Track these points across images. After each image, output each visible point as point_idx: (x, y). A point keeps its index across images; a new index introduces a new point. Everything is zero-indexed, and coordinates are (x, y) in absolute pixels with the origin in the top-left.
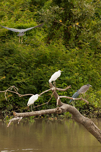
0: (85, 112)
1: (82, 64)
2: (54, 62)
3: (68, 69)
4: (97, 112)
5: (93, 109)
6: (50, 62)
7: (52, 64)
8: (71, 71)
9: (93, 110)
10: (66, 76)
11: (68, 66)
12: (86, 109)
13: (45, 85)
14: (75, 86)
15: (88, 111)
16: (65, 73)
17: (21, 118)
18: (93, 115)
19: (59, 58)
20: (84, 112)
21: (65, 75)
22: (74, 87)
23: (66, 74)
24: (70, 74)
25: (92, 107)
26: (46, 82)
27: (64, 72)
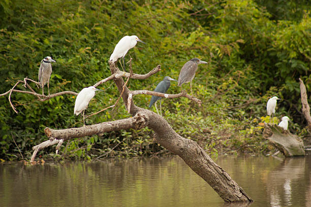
0: (111, 142)
1: (96, 26)
2: (23, 22)
3: (61, 39)
4: (141, 141)
5: (131, 136)
6: (13, 22)
7: (19, 29)
8: (67, 44)
9: (131, 138)
10: (56, 55)
11: (61, 31)
12: (114, 137)
13: (6, 79)
14: (81, 81)
15: (118, 141)
16: (54, 50)
17: (61, 141)
18: (131, 150)
19: (36, 11)
20: (109, 143)
21: (55, 53)
22: (80, 84)
23: (56, 51)
24: (66, 52)
25: (127, 131)
26: (10, 73)
27: (51, 47)
